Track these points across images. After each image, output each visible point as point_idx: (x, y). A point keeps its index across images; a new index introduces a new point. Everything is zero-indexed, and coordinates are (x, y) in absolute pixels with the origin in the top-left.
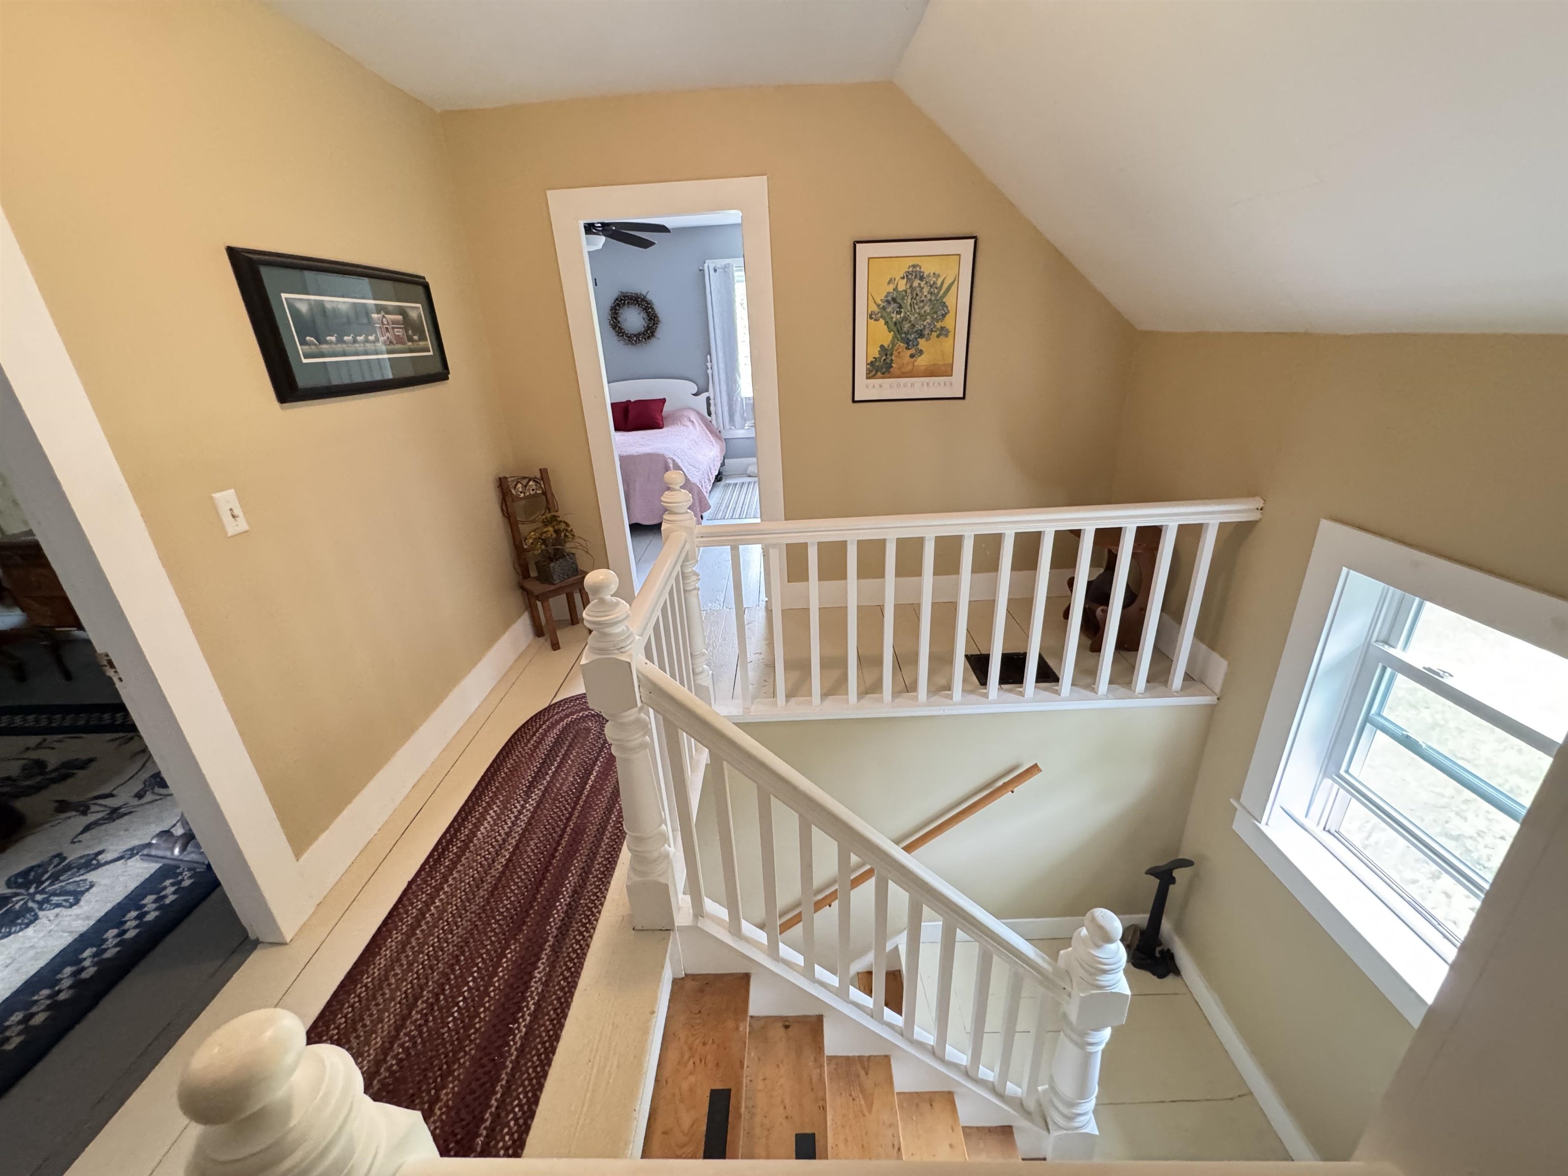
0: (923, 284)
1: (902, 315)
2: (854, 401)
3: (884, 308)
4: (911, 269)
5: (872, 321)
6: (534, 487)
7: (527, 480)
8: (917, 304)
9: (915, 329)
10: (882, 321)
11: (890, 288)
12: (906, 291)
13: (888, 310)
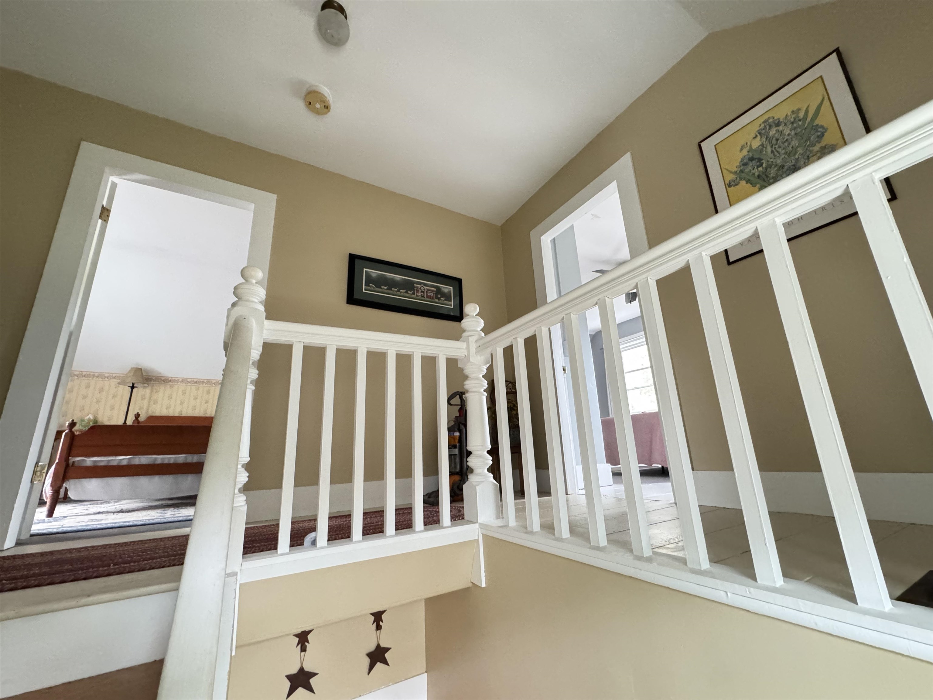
0: (781, 128)
1: (764, 165)
2: (729, 263)
3: (741, 171)
4: (763, 125)
5: (733, 188)
6: (511, 387)
7: (509, 383)
8: (779, 147)
9: (786, 168)
10: (743, 183)
11: (745, 152)
12: (762, 145)
13: (747, 170)
